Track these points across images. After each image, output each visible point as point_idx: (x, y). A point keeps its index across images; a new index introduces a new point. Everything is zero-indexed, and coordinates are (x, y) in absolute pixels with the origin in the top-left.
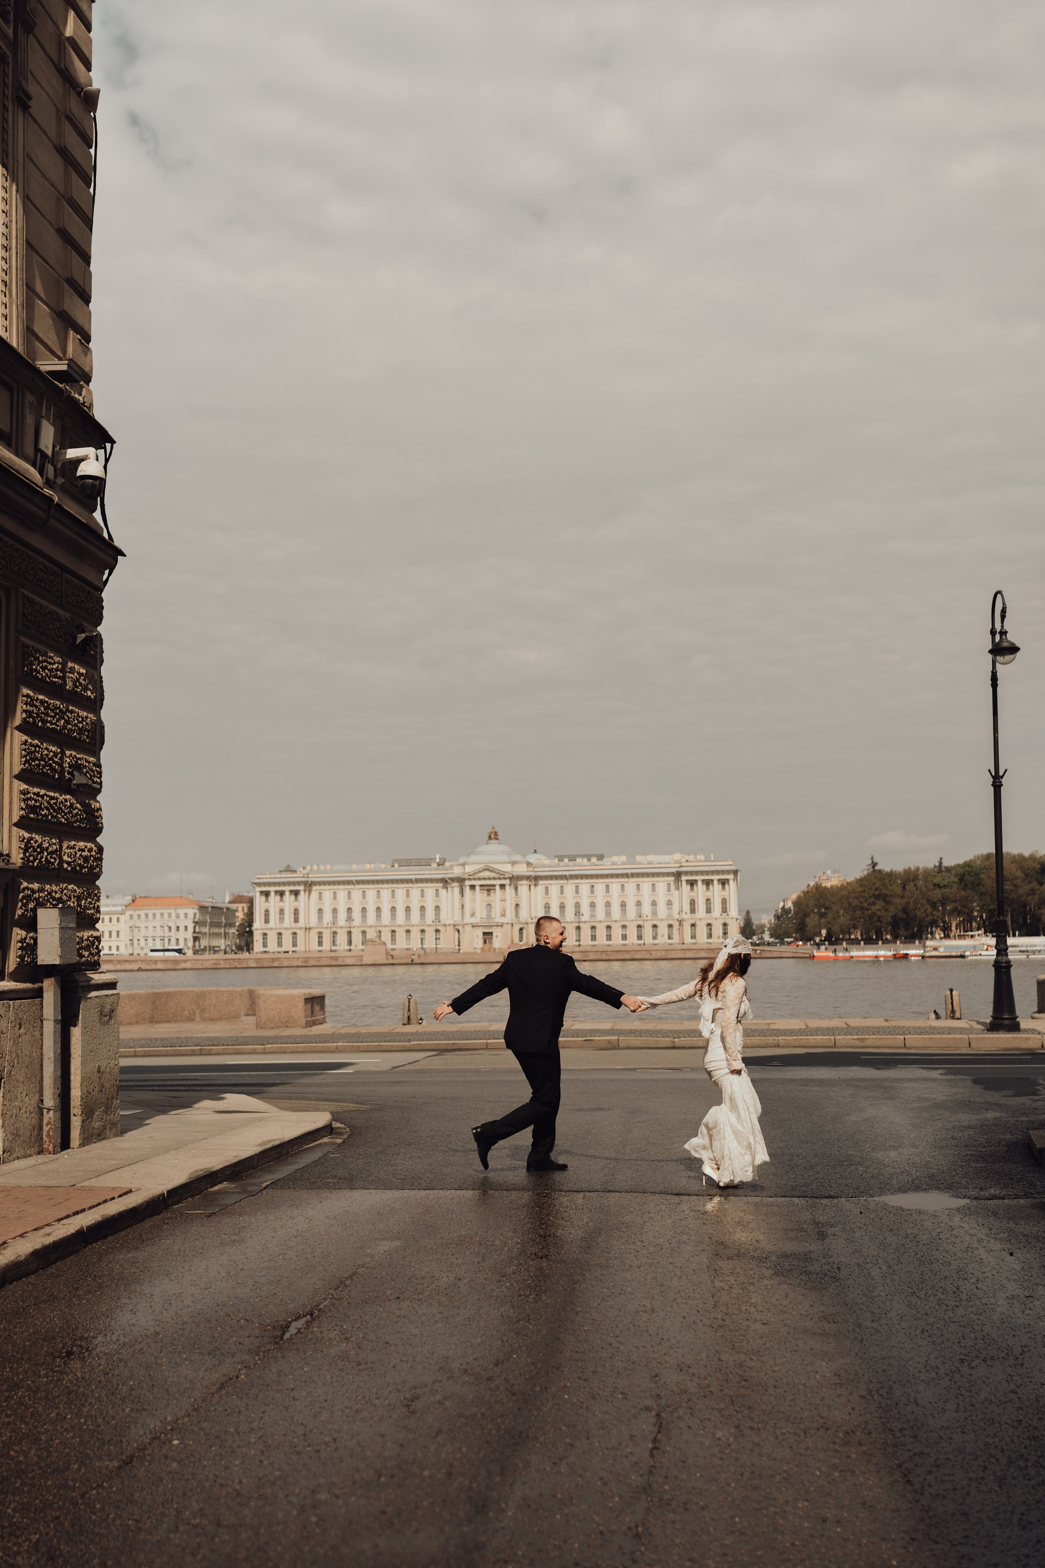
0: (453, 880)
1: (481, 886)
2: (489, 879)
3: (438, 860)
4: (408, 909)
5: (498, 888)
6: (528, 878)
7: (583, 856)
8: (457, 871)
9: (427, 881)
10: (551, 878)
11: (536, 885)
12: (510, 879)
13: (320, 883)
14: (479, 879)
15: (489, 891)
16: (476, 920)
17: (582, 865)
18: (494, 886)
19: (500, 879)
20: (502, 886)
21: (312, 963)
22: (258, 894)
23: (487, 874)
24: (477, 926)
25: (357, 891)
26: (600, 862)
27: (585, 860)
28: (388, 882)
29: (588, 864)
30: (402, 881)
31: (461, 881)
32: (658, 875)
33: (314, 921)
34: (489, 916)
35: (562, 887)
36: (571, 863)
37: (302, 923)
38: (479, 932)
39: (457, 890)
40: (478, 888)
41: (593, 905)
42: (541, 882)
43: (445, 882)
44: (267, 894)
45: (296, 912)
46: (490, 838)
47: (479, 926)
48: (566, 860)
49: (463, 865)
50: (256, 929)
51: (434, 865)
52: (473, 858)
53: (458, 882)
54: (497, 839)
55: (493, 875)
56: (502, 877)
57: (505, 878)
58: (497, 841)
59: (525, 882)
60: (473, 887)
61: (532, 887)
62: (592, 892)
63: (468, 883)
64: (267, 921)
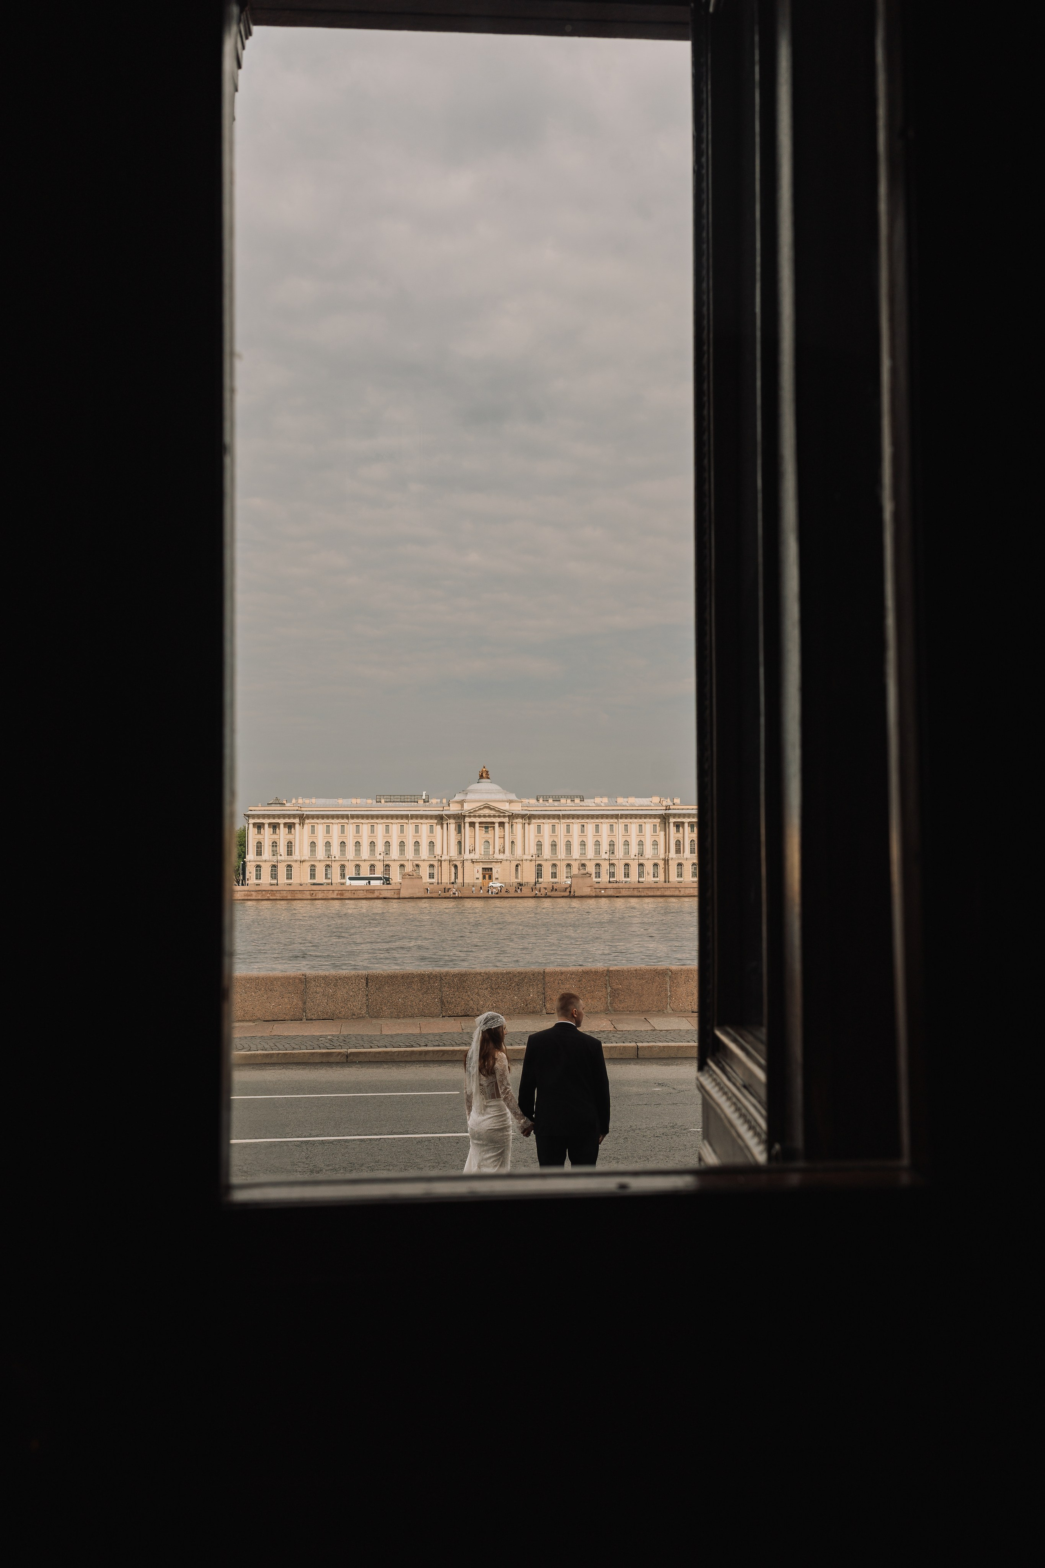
0: (449, 816)
1: (480, 823)
2: (490, 816)
3: (424, 797)
4: (402, 844)
5: (497, 825)
6: (523, 817)
7: (566, 797)
8: (454, 809)
9: (422, 817)
10: (544, 817)
11: (529, 824)
12: (509, 816)
13: (313, 817)
14: (480, 816)
15: (487, 828)
16: (476, 856)
17: (566, 806)
18: (494, 823)
19: (499, 816)
20: (502, 824)
21: (347, 895)
22: (251, 826)
23: (487, 812)
24: (476, 862)
25: (351, 826)
26: (582, 803)
27: (569, 801)
28: (382, 817)
29: (573, 805)
30: (397, 817)
31: (459, 818)
32: (646, 816)
33: (306, 854)
34: (486, 853)
35: (554, 826)
36: (556, 803)
37: (296, 856)
38: (479, 867)
39: (452, 827)
40: (477, 825)
41: (583, 844)
42: (533, 821)
43: (441, 819)
44: (259, 826)
45: (290, 845)
46: (481, 777)
47: (479, 862)
48: (551, 801)
49: (462, 802)
50: (250, 861)
51: (421, 802)
52: (470, 797)
53: (454, 819)
54: (489, 778)
55: (492, 813)
56: (502, 815)
57: (504, 817)
58: (489, 780)
59: (520, 820)
60: (472, 824)
61: (526, 825)
62: (583, 831)
63: (467, 820)
64: (259, 853)
